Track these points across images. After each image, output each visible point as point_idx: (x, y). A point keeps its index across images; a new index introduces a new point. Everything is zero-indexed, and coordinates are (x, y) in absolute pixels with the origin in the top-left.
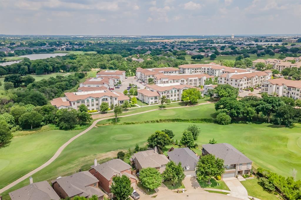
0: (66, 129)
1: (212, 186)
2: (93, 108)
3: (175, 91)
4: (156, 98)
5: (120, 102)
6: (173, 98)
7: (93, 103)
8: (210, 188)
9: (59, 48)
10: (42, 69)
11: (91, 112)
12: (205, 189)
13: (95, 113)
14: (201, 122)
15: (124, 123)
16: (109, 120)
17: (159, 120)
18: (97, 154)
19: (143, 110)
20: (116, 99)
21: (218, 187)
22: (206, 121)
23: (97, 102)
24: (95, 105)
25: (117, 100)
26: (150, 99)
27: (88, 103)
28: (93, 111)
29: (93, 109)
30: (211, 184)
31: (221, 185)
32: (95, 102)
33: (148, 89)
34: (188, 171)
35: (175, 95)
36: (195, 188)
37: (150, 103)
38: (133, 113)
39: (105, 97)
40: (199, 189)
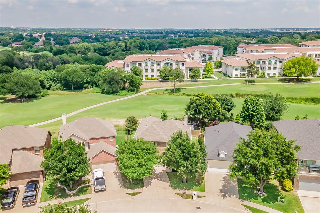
0: (108, 93)
1: (264, 200)
2: (152, 74)
3: (276, 61)
4: (243, 69)
5: (189, 70)
6: (272, 72)
7: (152, 67)
8: (259, 203)
9: (172, 36)
10: (138, 46)
11: (149, 79)
12: (246, 203)
13: (154, 80)
14: (305, 103)
15: (184, 94)
16: (167, 90)
17: (234, 95)
18: (106, 118)
19: (219, 82)
20: (183, 64)
21: (280, 205)
22: (314, 102)
23: (159, 67)
24: (155, 70)
25: (185, 66)
26: (234, 70)
27: (146, 67)
28: (153, 78)
29: (152, 76)
30: (266, 195)
31: (290, 202)
32: (156, 67)
33: (237, 59)
34: (222, 160)
35: (275, 68)
36: (224, 196)
37: (234, 76)
38: (203, 84)
39: (169, 61)
40: (233, 201)
